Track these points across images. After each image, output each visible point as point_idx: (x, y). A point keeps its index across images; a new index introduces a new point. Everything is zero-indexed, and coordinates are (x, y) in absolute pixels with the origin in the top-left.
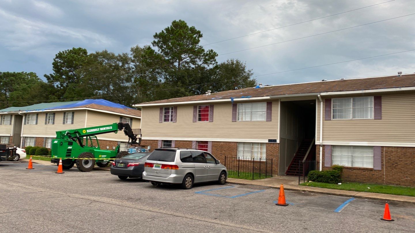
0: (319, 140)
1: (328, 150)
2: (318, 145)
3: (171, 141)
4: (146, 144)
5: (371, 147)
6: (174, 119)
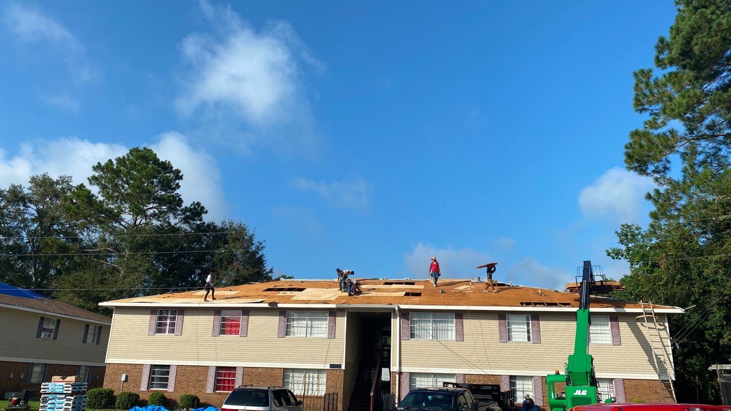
0: (395, 365)
1: (405, 379)
2: (394, 373)
4: (118, 371)
5: (453, 375)
6: (176, 330)
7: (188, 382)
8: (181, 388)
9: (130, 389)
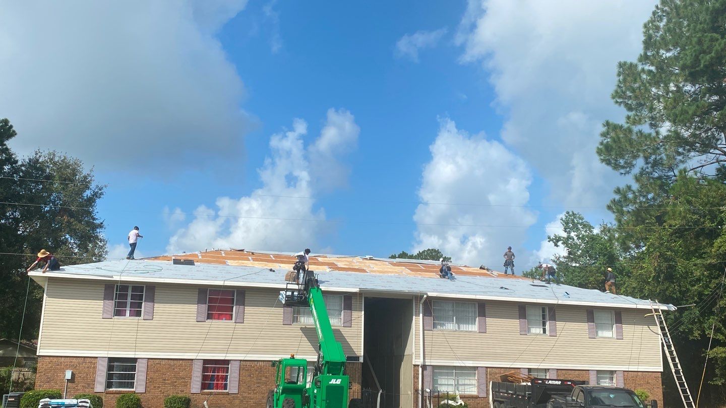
0: (418, 357)
1: (428, 372)
2: (416, 366)
3: (135, 360)
4: (57, 367)
5: (476, 368)
6: (145, 312)
8: (155, 387)
9: (77, 390)
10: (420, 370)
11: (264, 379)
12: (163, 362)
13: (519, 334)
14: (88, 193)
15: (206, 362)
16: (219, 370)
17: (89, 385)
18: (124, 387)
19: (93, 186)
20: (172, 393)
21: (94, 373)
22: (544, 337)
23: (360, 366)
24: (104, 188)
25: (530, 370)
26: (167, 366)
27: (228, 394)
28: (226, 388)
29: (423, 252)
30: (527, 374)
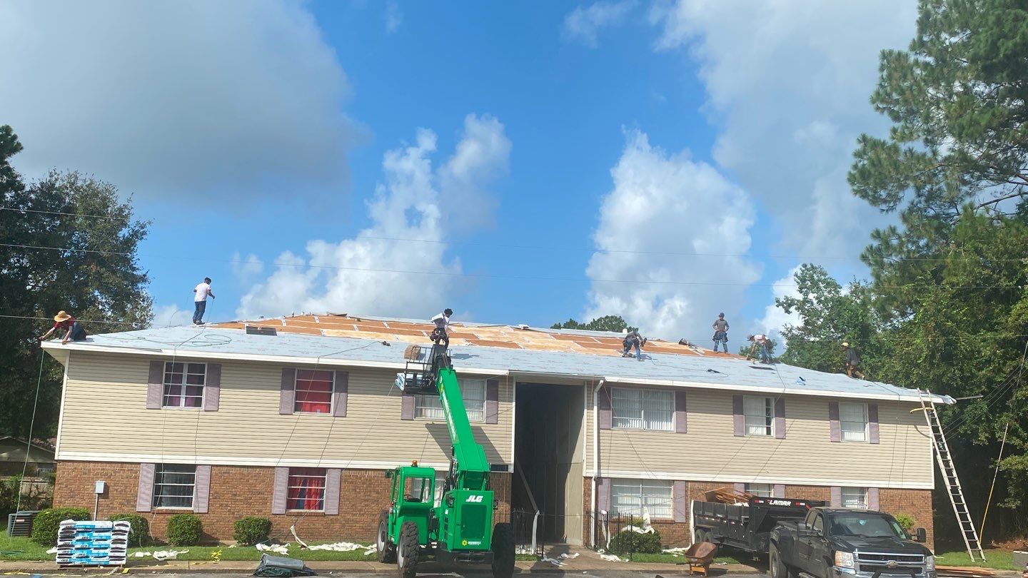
0: (590, 466)
1: (604, 487)
2: (588, 478)
3: (193, 467)
4: (85, 476)
5: (670, 482)
6: (206, 400)
7: (235, 495)
8: (221, 505)
9: (112, 508)
10: (594, 484)
11: (374, 495)
12: (233, 471)
13: (733, 435)
14: (124, 233)
15: (293, 470)
16: (311, 482)
17: (128, 501)
18: (179, 505)
19: (132, 222)
20: (245, 513)
21: (136, 485)
22: (768, 439)
23: (509, 479)
24: (148, 225)
25: (747, 485)
26: (238, 477)
27: (324, 515)
28: (320, 507)
29: (599, 320)
30: (743, 490)
